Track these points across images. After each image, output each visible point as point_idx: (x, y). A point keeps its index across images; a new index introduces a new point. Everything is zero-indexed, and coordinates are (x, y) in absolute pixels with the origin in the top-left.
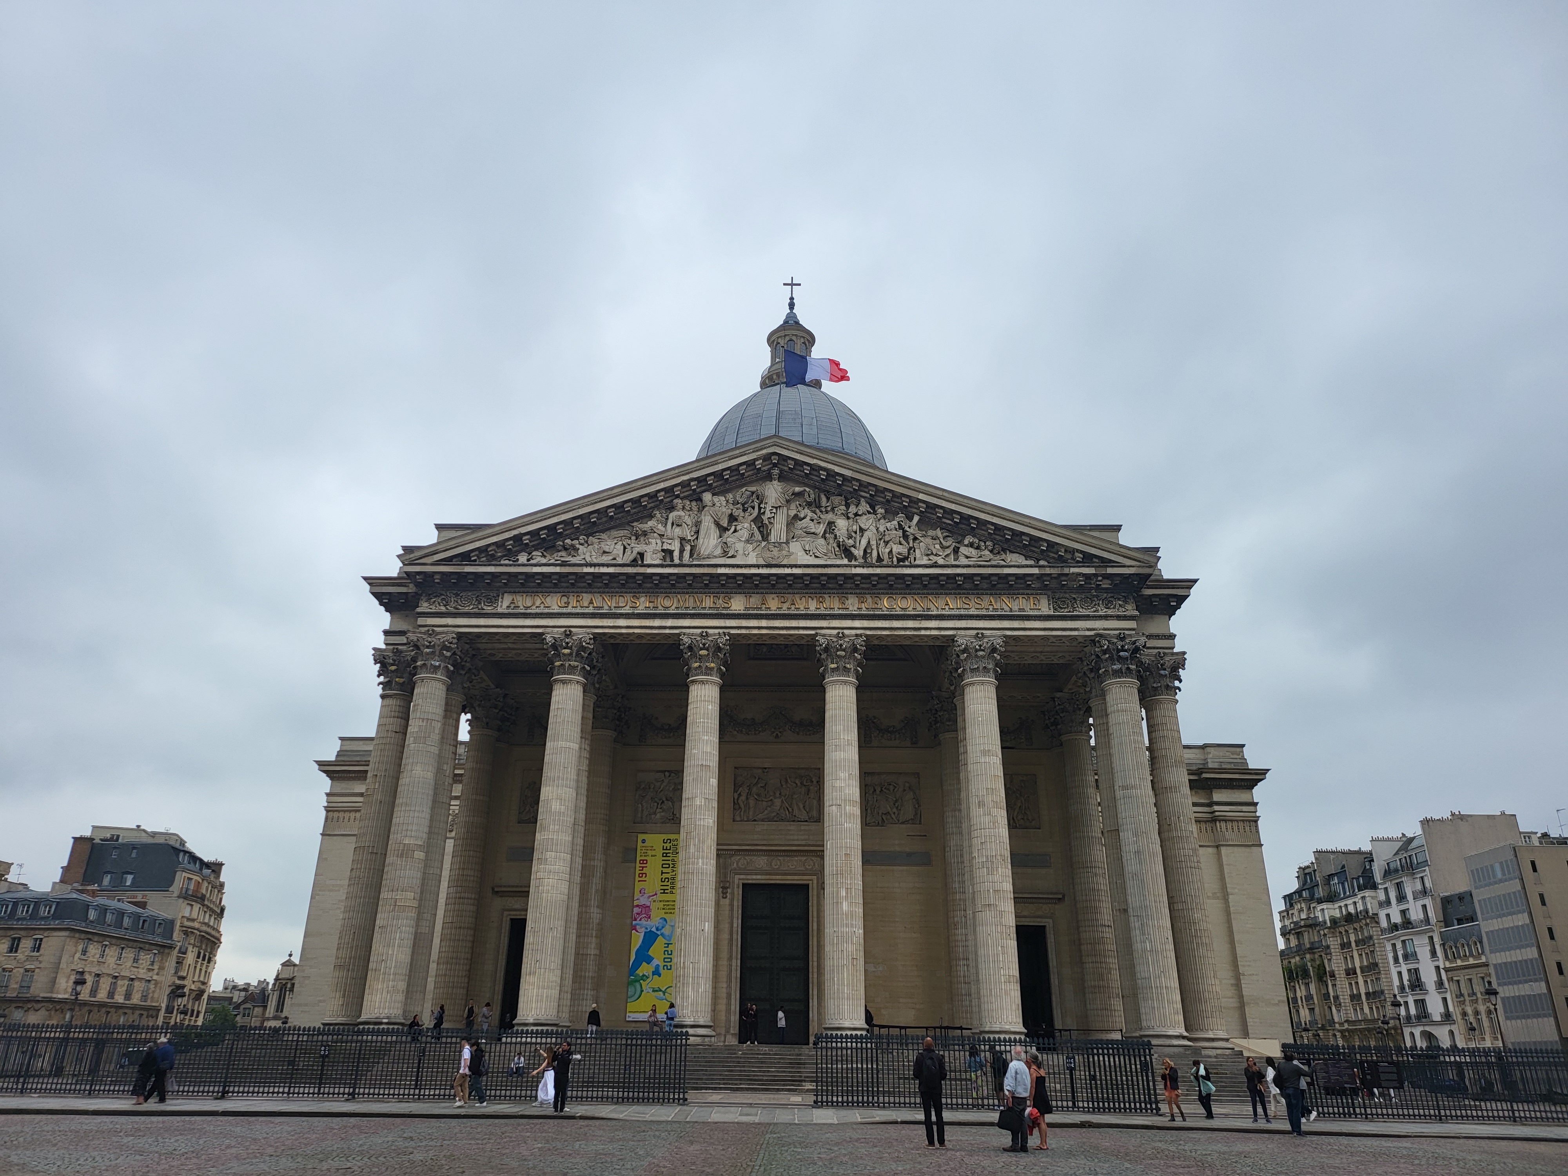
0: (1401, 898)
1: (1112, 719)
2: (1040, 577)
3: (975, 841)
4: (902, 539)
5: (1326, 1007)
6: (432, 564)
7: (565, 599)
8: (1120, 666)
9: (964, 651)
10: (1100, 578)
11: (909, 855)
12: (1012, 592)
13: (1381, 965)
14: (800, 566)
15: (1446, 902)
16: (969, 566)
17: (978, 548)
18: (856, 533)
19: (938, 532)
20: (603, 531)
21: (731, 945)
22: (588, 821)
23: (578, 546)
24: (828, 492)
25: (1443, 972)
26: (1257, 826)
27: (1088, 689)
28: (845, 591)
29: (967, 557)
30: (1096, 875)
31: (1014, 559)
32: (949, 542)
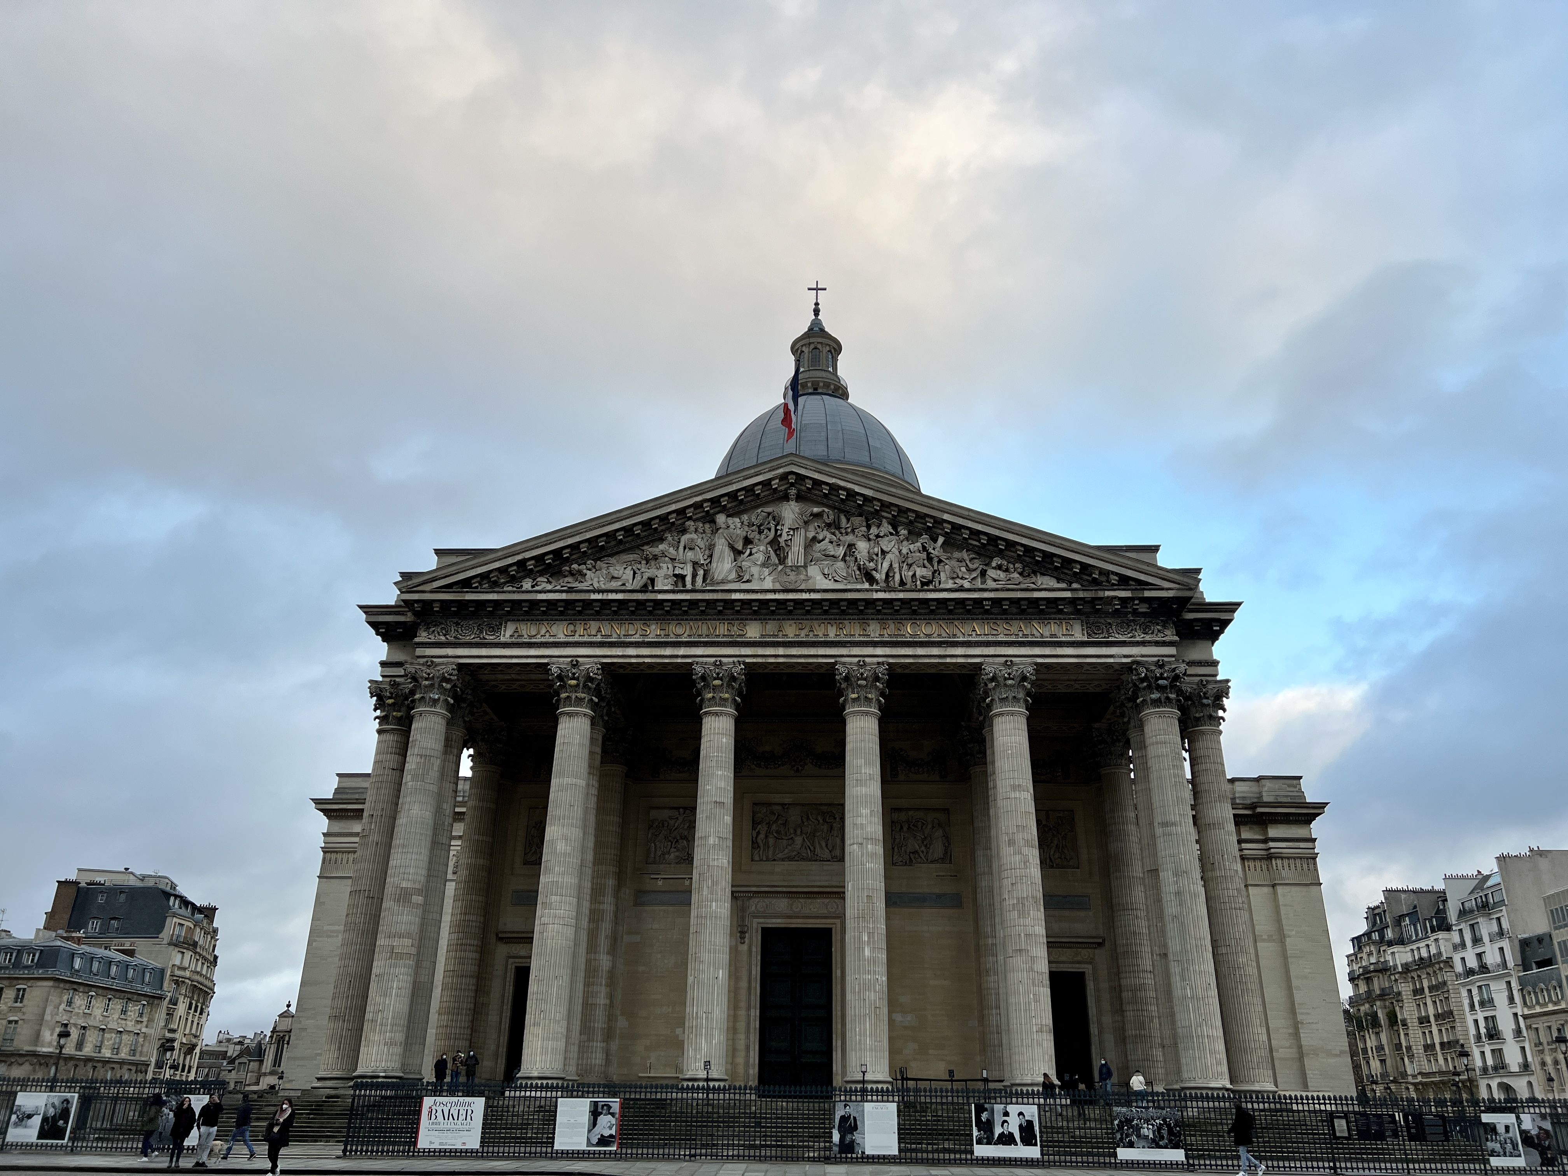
0: (1477, 941)
1: (1152, 751)
2: (1072, 601)
3: (1007, 883)
4: (926, 562)
5: (1398, 1059)
6: (431, 592)
7: (571, 627)
8: (1158, 695)
9: (993, 679)
10: (1137, 602)
11: (939, 896)
12: (1043, 617)
13: (1455, 1013)
14: (818, 591)
15: (1525, 944)
16: (997, 590)
17: (1007, 570)
18: (877, 555)
19: (965, 555)
20: (611, 555)
21: (750, 994)
22: (597, 861)
23: (585, 571)
24: (848, 512)
25: (1521, 1019)
26: (1315, 864)
27: (1126, 720)
28: (866, 617)
29: (995, 580)
30: (1137, 917)
31: (1045, 582)
32: (976, 564)
